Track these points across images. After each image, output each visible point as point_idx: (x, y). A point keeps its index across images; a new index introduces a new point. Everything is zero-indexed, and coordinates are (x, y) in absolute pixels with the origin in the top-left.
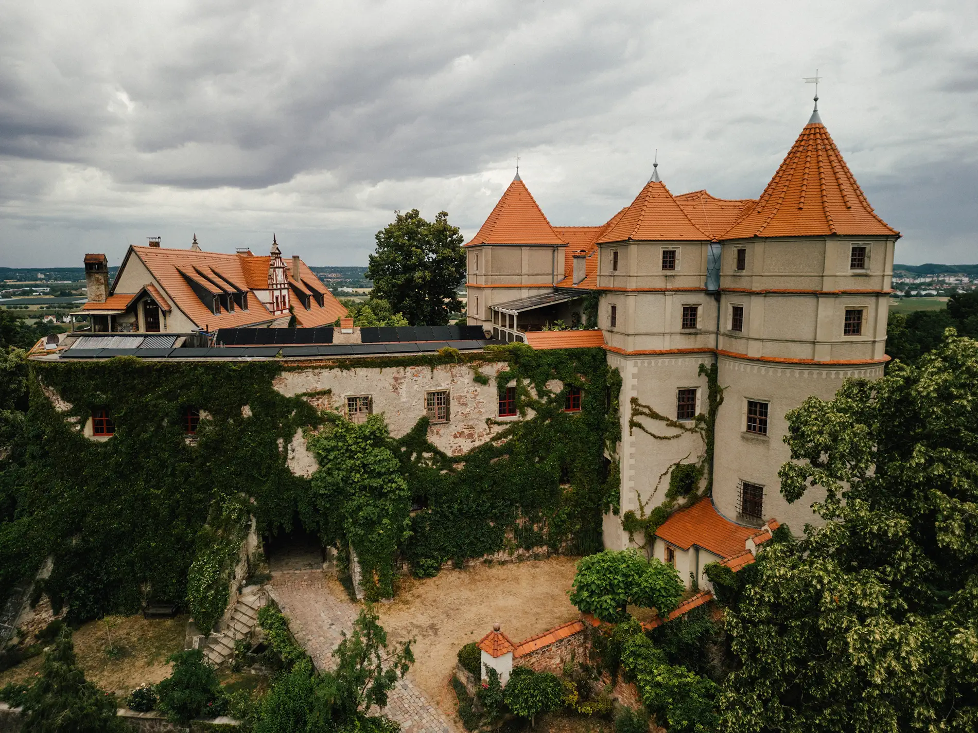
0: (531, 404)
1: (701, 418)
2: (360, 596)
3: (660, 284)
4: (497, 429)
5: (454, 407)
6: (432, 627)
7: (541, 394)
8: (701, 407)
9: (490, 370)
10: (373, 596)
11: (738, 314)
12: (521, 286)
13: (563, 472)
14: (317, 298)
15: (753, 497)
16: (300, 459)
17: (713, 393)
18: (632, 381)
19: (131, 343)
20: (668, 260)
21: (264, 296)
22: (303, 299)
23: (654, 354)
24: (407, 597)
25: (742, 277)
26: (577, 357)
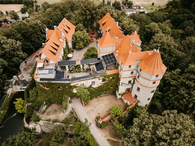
0: (107, 80)
1: (132, 83)
2: (84, 105)
3: (128, 70)
4: (101, 84)
5: (95, 82)
6: (93, 110)
7: (108, 79)
8: (132, 82)
9: (101, 78)
10: (85, 105)
11: (138, 77)
12: (107, 53)
13: (111, 86)
14: (69, 28)
15: (136, 97)
16: (75, 91)
17: (134, 81)
18: (122, 81)
19: (47, 71)
20: (130, 66)
21: (61, 40)
22: (67, 32)
23: (126, 78)
24: (89, 104)
25: (140, 73)
26: (114, 74)
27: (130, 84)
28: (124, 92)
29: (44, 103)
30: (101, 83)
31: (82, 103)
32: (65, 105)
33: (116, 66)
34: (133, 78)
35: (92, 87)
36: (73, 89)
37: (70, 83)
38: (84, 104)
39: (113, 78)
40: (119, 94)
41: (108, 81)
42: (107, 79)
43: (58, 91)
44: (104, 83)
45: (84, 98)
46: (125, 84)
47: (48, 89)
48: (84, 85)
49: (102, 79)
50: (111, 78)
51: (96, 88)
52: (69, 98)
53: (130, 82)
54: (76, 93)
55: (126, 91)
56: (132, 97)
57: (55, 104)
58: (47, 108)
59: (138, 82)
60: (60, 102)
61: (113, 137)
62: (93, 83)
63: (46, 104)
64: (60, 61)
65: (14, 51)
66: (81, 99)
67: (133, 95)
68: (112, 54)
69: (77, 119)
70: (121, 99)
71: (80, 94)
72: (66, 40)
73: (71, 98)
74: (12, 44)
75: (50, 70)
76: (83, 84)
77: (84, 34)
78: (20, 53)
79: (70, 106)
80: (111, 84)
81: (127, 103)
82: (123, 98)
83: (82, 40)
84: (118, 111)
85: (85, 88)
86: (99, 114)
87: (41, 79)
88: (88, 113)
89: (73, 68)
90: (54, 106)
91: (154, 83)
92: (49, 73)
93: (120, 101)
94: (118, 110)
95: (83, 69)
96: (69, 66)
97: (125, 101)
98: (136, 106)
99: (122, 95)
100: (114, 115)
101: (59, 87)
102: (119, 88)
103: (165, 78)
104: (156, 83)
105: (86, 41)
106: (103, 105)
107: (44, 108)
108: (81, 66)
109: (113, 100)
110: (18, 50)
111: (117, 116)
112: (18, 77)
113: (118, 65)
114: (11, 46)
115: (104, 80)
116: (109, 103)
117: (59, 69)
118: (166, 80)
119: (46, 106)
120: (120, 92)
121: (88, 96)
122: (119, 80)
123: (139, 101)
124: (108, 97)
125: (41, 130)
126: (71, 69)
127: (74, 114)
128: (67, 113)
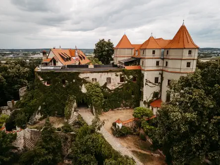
0: (126, 80)
1: (159, 83)
2: (94, 114)
3: (152, 57)
4: (120, 85)
5: (112, 81)
6: (108, 120)
8: (159, 81)
9: (119, 74)
11: (167, 64)
12: (125, 57)
16: (84, 89)
17: (162, 78)
18: (146, 76)
20: (154, 52)
21: (74, 58)
22: (81, 58)
24: (103, 115)
25: (168, 56)
26: (135, 72)
27: (157, 84)
28: (151, 99)
30: (118, 83)
34: (160, 73)
35: (107, 88)
36: (81, 86)
37: (79, 73)
40: (145, 103)
41: (129, 82)
42: (127, 78)
43: (62, 87)
44: (123, 85)
45: (96, 102)
46: (150, 82)
47: (49, 85)
48: (97, 81)
49: (121, 75)
50: (131, 77)
51: (112, 90)
53: (156, 79)
54: (84, 94)
55: (153, 98)
58: (41, 120)
59: (167, 71)
61: (142, 149)
62: (109, 79)
63: (41, 112)
66: (92, 106)
75: (57, 67)
76: (96, 79)
80: (132, 89)
85: (98, 87)
91: (188, 65)
99: (149, 104)
101: (64, 82)
104: (191, 67)
106: (122, 116)
110: (23, 77)
112: (13, 103)
113: (140, 59)
115: (122, 80)
119: (40, 116)
122: (142, 77)
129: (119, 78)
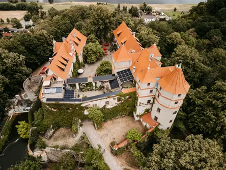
1: (151, 103)
2: (96, 129)
3: (146, 88)
5: (110, 102)
6: (107, 134)
9: (116, 97)
10: (98, 129)
11: (159, 96)
12: (123, 68)
13: (128, 107)
14: (80, 40)
15: (156, 118)
16: (86, 113)
17: (154, 101)
18: (140, 100)
19: (54, 91)
20: (149, 84)
21: (70, 54)
22: (77, 44)
23: (144, 97)
24: (103, 127)
25: (161, 91)
26: (131, 93)
27: (149, 104)
28: (143, 113)
29: (51, 127)
31: (94, 126)
32: (75, 128)
33: (133, 83)
34: (152, 98)
35: (106, 108)
36: (84, 111)
37: (81, 104)
38: (97, 127)
39: (130, 97)
40: (137, 116)
41: (124, 101)
42: (123, 99)
43: (67, 113)
44: (120, 103)
45: (97, 120)
46: (143, 104)
47: (55, 110)
49: (118, 98)
50: (128, 97)
51: (110, 108)
52: (80, 121)
53: (149, 102)
54: (87, 115)
55: (145, 112)
56: (151, 118)
57: (63, 127)
58: (54, 133)
59: (158, 102)
60: (69, 126)
61: (131, 166)
62: (107, 103)
63: (53, 128)
64: (69, 77)
65: (17, 66)
66: (93, 121)
67: (153, 117)
68: (129, 70)
69: (89, 145)
70: (139, 121)
71: (92, 116)
72: (76, 54)
73: (82, 120)
74: (15, 59)
75: (58, 89)
76: (96, 104)
77: (96, 46)
78: (24, 68)
79: (81, 130)
80: (127, 105)
81: (146, 126)
82: (141, 120)
83: (95, 53)
84: (136, 136)
85: (98, 109)
86: (114, 139)
87: (48, 100)
88: (102, 138)
89: (84, 86)
90: (63, 130)
91: (176, 103)
92: (57, 92)
93: (138, 123)
94: (136, 134)
95: (96, 87)
96: (79, 84)
97: (144, 124)
98: (157, 129)
99: (141, 116)
100: (131, 140)
101: (68, 109)
102: (136, 109)
103: (189, 97)
104: (178, 103)
105: (98, 54)
106: (118, 128)
107: (51, 132)
108: (94, 84)
109: (130, 122)
110: (21, 64)
111: (134, 141)
112: (21, 97)
113: (136, 82)
114: (13, 61)
115: (119, 100)
116: (125, 126)
117: (68, 87)
118: (190, 99)
119: (53, 131)
120: (138, 113)
121: (101, 118)
122: (136, 99)
123: (159, 124)
124: (124, 119)
125: (48, 158)
126: (82, 87)
127: (86, 139)
128: (78, 137)
129: (117, 100)
